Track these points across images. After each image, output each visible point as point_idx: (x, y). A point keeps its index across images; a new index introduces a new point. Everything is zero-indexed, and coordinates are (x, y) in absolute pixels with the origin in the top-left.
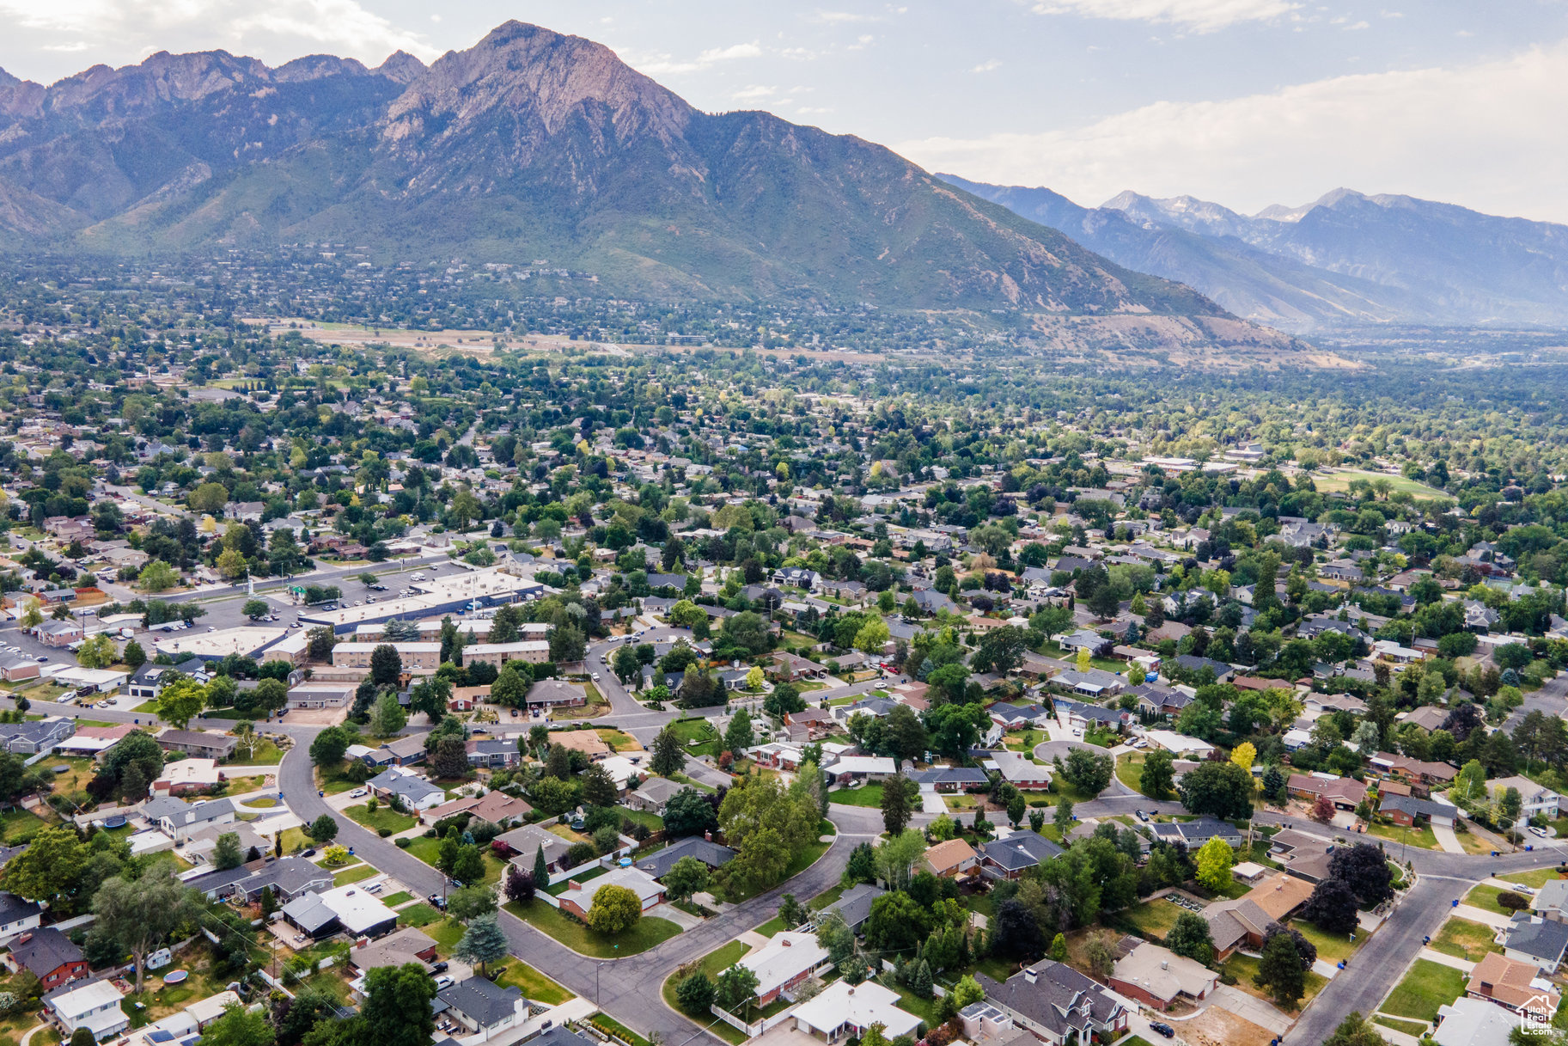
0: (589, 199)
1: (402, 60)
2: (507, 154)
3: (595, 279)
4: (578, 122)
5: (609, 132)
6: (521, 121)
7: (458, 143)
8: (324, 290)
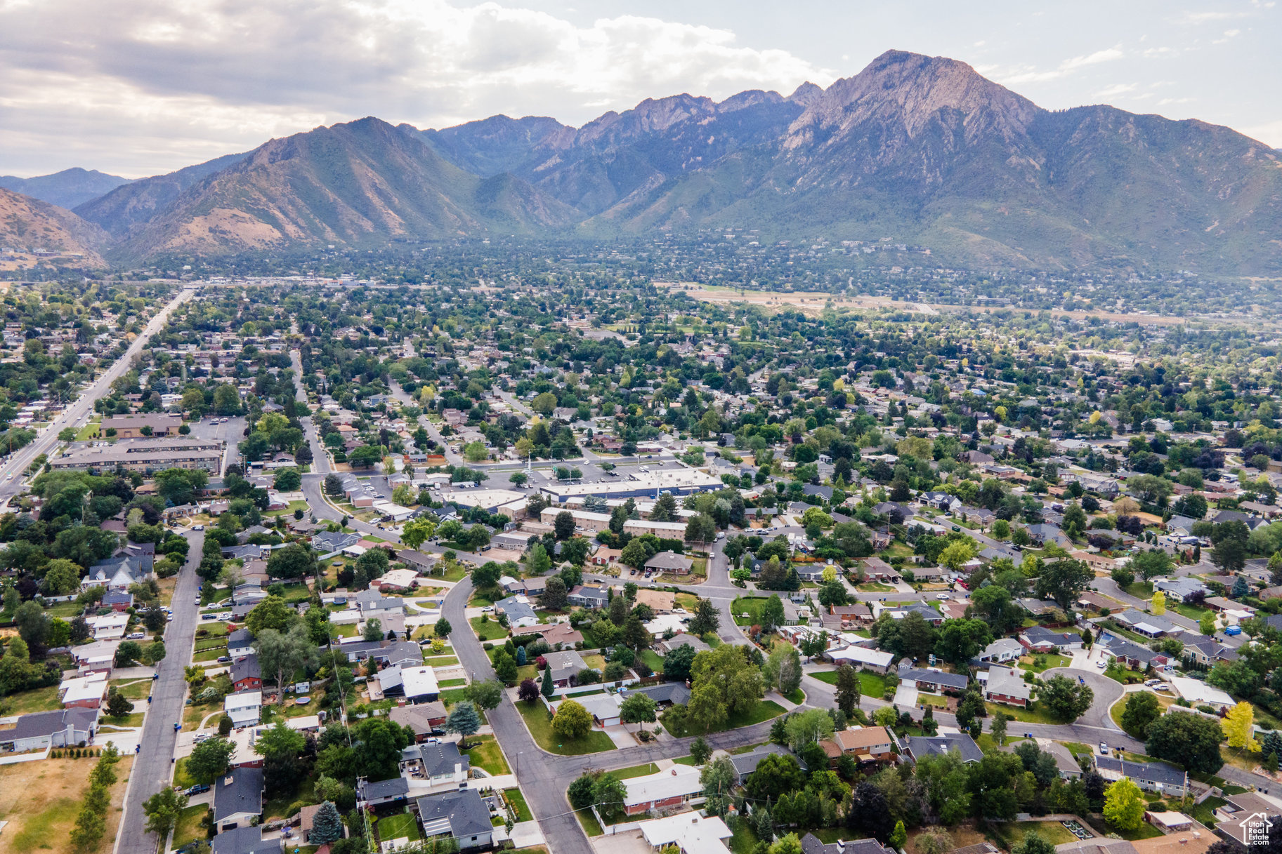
0: (935, 186)
1: (808, 88)
2: (873, 156)
3: (928, 252)
4: (933, 128)
5: (959, 133)
6: (888, 129)
7: (837, 149)
8: (720, 263)
